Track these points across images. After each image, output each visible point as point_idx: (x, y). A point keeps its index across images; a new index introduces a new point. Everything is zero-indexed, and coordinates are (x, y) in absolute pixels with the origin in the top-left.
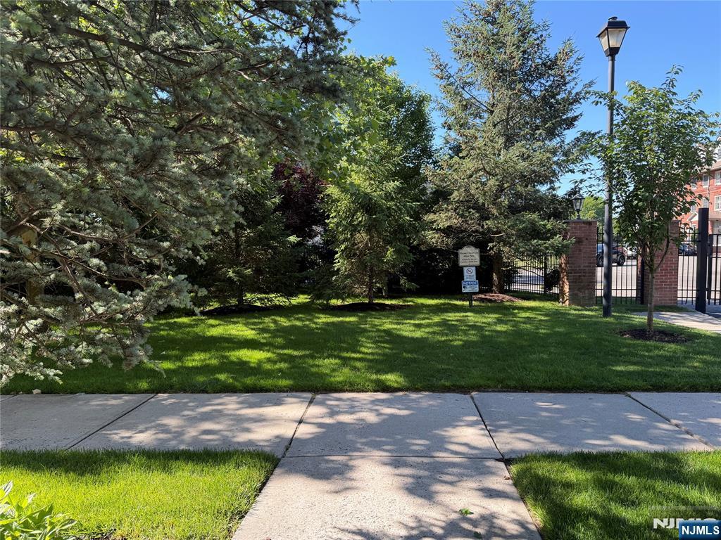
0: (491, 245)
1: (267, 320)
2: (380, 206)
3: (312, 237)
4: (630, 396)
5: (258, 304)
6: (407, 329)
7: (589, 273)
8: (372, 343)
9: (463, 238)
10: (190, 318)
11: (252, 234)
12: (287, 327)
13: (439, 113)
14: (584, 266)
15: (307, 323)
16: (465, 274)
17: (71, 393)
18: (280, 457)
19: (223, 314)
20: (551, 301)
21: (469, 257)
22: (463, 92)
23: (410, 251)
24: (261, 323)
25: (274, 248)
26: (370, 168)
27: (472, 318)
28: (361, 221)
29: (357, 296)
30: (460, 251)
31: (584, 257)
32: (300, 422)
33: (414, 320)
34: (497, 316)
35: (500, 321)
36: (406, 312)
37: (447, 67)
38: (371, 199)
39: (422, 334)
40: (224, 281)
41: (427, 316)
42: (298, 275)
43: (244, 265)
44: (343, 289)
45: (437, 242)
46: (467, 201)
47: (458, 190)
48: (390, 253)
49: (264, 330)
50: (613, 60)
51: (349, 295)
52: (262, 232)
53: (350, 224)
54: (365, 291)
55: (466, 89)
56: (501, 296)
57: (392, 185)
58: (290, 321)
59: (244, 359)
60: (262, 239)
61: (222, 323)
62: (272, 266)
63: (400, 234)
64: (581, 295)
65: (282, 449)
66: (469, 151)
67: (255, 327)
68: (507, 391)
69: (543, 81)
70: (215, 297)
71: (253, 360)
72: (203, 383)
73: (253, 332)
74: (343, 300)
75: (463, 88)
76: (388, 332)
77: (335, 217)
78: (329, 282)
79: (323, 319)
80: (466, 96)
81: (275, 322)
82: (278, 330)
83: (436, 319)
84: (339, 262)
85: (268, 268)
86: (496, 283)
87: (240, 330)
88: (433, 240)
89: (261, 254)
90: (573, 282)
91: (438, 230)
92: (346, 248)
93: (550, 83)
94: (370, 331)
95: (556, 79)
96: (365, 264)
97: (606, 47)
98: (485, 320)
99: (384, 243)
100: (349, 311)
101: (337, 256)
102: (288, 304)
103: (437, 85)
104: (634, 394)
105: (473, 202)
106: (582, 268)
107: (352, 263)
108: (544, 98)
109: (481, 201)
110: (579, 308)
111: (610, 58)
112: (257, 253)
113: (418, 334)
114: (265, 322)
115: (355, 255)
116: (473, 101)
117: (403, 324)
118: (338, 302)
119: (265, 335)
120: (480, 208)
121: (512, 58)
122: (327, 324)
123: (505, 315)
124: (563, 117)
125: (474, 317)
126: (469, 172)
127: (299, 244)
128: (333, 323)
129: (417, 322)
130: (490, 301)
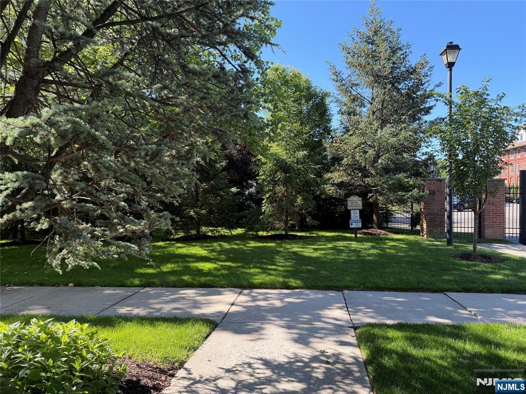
0: (370, 195)
1: (215, 244)
2: (293, 168)
3: (248, 188)
4: (446, 295)
5: (210, 234)
6: (309, 251)
7: (441, 215)
8: (283, 260)
9: (351, 190)
10: (165, 243)
11: (206, 187)
12: (228, 249)
13: (335, 104)
14: (437, 211)
15: (242, 246)
16: (352, 215)
17: (92, 286)
18: (218, 322)
19: (187, 240)
20: (415, 235)
21: (355, 204)
22: (352, 90)
23: (313, 199)
24: (211, 246)
25: (221, 196)
26: (286, 143)
27: (354, 245)
28: (280, 178)
29: (278, 229)
30: (348, 199)
31: (437, 204)
32: (233, 304)
33: (315, 246)
34: (372, 244)
35: (373, 247)
36: (310, 241)
37: (341, 73)
38: (286, 163)
39: (318, 254)
40: (187, 218)
41: (323, 243)
42: (236, 214)
43: (201, 208)
44: (267, 224)
45: (333, 192)
46: (355, 165)
47: (346, 157)
48: (299, 200)
49: (213, 251)
50: (451, 70)
51: (271, 228)
52: (213, 185)
53: (273, 180)
54: (282, 226)
55: (354, 88)
56: (379, 231)
57: (302, 154)
58: (230, 245)
59: (199, 268)
60: (213, 190)
61: (185, 245)
62: (219, 208)
63: (307, 187)
64: (435, 231)
65: (221, 318)
66: (354, 131)
67: (207, 249)
68: (367, 290)
69: (407, 83)
70: (181, 229)
71: (205, 269)
72: (173, 282)
73: (206, 251)
74: (268, 232)
75: (352, 88)
76: (295, 253)
77: (262, 175)
78: (258, 220)
79: (253, 244)
80: (354, 93)
81: (220, 246)
82: (222, 251)
83: (330, 246)
84: (265, 206)
85: (216, 209)
86: (376, 222)
87: (197, 250)
88: (331, 192)
89: (213, 200)
90: (429, 222)
91: (333, 185)
92: (270, 196)
93: (411, 84)
94: (283, 252)
95: (415, 81)
96: (283, 207)
97: (446, 62)
98: (363, 247)
99: (296, 193)
100: (271, 239)
101: (264, 201)
102: (230, 234)
103: (334, 85)
104: (449, 294)
105: (358, 165)
106: (435, 212)
107: (273, 206)
108: (407, 94)
109: (363, 165)
110: (433, 239)
111: (449, 69)
112: (210, 199)
113: (315, 255)
114: (213, 246)
115: (276, 201)
116: (359, 96)
117: (306, 248)
118: (265, 234)
119: (213, 254)
120: (363, 170)
121: (384, 67)
122: (255, 247)
123: (378, 243)
124: (422, 107)
125: (356, 245)
126: (354, 145)
127: (238, 193)
128: (259, 247)
129: (315, 247)
130: (371, 234)
